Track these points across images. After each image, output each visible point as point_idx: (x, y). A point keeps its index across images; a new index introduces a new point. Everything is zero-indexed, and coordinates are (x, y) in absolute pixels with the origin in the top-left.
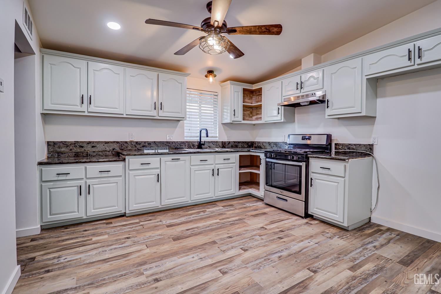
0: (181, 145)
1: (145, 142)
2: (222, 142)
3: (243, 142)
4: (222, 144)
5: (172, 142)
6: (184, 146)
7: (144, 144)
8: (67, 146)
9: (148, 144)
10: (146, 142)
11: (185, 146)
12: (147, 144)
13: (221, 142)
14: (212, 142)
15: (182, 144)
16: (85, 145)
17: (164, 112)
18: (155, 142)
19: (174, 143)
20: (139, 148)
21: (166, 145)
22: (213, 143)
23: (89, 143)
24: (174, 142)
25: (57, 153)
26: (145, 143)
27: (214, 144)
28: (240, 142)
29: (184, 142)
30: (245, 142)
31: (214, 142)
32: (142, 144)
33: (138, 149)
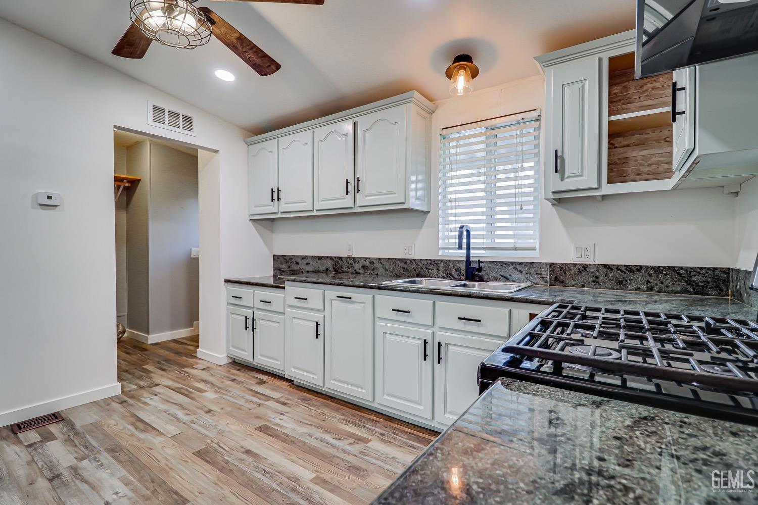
0: (429, 269)
1: (365, 259)
2: (552, 264)
3: (657, 269)
4: (552, 272)
5: (411, 260)
6: (435, 272)
7: (365, 263)
8: (287, 262)
9: (370, 263)
10: (367, 258)
11: (438, 270)
12: (367, 264)
13: (547, 264)
14: (512, 263)
15: (431, 267)
16: (300, 261)
17: (366, 196)
18: (380, 259)
19: (414, 263)
20: (357, 270)
21: (399, 265)
22: (519, 268)
23: (304, 258)
24: (414, 260)
25: (280, 270)
26: (366, 261)
27: (521, 272)
28: (639, 269)
29: (435, 261)
30: (672, 269)
31: (521, 263)
32: (362, 263)
33: (356, 273)
